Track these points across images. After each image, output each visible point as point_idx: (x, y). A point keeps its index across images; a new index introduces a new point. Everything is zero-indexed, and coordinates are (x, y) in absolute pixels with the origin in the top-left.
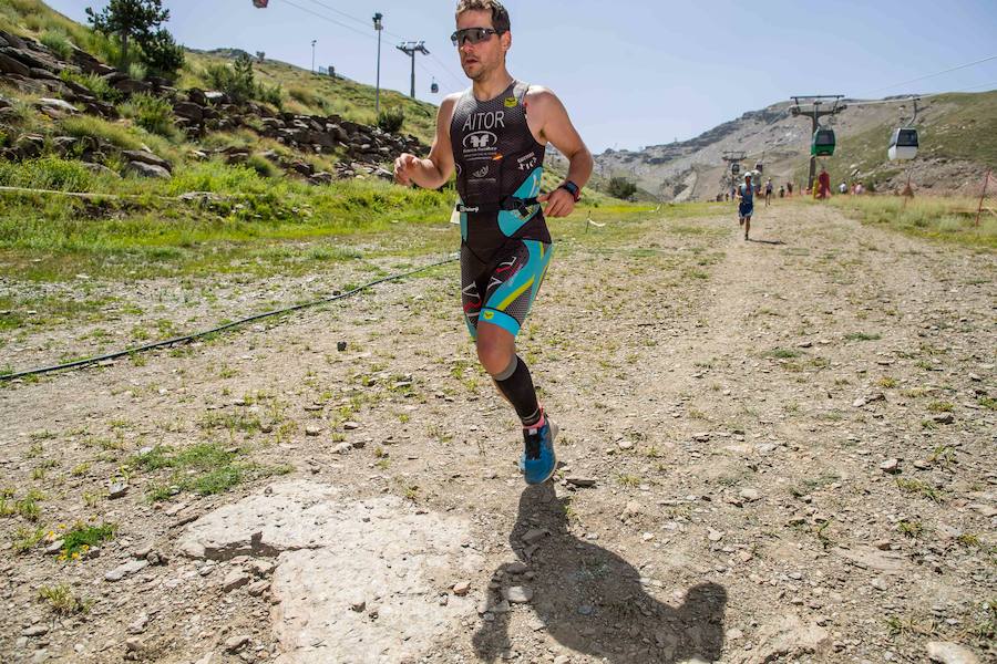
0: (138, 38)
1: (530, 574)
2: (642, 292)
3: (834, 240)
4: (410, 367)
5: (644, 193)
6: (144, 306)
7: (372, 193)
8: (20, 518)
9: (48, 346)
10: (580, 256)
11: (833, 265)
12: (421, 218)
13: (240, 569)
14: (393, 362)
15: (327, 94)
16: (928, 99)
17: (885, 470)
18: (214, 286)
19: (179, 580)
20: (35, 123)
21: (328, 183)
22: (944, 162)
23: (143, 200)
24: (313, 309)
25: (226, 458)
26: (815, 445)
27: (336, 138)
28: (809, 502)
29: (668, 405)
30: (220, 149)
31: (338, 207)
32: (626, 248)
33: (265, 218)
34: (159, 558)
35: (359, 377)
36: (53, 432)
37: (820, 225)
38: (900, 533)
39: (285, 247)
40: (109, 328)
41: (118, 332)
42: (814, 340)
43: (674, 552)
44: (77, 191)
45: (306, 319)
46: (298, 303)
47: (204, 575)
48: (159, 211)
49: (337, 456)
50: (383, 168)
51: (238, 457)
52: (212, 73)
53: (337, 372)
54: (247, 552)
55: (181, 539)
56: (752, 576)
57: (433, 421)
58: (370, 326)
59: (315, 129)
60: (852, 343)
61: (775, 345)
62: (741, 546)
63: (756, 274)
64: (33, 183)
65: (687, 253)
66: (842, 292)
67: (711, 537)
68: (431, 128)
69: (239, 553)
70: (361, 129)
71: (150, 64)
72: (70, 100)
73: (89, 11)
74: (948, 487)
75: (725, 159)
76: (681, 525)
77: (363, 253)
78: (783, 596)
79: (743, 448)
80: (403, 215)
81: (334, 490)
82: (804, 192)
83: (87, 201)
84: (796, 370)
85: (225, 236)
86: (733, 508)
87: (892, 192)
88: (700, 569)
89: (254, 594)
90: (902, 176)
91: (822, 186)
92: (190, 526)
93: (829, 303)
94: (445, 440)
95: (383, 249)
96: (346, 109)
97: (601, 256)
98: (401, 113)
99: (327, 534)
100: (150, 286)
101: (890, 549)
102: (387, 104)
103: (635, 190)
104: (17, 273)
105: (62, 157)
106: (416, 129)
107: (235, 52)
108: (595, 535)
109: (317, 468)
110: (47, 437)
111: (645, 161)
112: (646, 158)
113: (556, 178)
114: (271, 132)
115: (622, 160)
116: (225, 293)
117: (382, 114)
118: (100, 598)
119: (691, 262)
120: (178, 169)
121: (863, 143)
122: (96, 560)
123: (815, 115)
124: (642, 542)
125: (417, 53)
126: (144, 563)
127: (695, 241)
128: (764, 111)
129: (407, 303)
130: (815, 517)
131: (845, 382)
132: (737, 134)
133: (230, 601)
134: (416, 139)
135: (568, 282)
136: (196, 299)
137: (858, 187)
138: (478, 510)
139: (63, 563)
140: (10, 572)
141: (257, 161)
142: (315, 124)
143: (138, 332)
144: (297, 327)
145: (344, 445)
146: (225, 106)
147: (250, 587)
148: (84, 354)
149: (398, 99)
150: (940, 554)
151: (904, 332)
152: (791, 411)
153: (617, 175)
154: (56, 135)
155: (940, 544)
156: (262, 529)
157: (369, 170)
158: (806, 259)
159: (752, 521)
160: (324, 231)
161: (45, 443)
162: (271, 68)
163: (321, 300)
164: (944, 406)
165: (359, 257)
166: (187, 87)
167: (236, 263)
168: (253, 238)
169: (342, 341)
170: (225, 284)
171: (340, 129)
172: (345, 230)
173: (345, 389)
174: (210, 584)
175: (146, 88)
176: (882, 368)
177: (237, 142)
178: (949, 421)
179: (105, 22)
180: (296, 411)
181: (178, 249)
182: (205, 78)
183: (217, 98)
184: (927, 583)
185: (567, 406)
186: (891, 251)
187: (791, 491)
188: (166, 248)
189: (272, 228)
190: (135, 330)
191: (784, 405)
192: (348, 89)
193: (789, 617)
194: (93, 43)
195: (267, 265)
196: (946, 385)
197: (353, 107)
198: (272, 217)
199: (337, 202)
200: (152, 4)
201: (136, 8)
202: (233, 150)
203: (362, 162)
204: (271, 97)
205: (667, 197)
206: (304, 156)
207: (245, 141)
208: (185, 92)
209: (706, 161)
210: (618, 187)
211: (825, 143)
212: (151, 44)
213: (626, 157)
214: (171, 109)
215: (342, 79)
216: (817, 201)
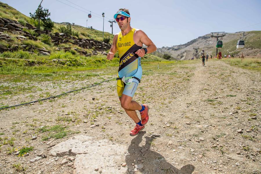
0: (43, 20)
1: (142, 161)
2: (172, 84)
3: (223, 70)
4: (111, 104)
5: (173, 58)
6: (43, 89)
7: (102, 59)
8: (9, 145)
9: (18, 99)
10: (156, 75)
11: (223, 76)
12: (114, 65)
13: (65, 159)
14: (107, 103)
15: (90, 33)
16: (247, 33)
17: (238, 132)
18: (61, 83)
19: (50, 162)
20: (16, 42)
21: (91, 56)
22: (252, 49)
23: (43, 61)
24: (86, 89)
25: (63, 129)
26: (219, 125)
27: (93, 45)
28: (218, 141)
29: (179, 114)
30: (63, 48)
32: (168, 72)
33: (74, 65)
34: (45, 156)
35: (98, 107)
36: (18, 122)
37: (219, 66)
38: (243, 150)
39: (79, 73)
40: (33, 94)
41: (36, 95)
42: (218, 97)
43: (181, 155)
44: (27, 59)
45: (84, 92)
46: (82, 88)
47: (56, 161)
48: (47, 64)
49: (92, 129)
50: (105, 52)
51: (66, 129)
52: (61, 29)
53: (92, 106)
54: (67, 155)
55: (50, 151)
56: (202, 162)
57: (117, 119)
58: (101, 94)
59: (87, 42)
60: (229, 97)
61: (208, 98)
62: (199, 153)
63: (203, 79)
64: (16, 57)
65: (184, 74)
66: (225, 84)
67: (191, 151)
69: (65, 155)
70: (99, 42)
71: (45, 26)
72: (25, 36)
73: (30, 14)
74: (256, 137)
75: (194, 49)
76: (183, 147)
77: (99, 74)
78: (211, 167)
79: (200, 126)
80: (110, 64)
81: (91, 138)
82: (215, 57)
83: (29, 61)
84: (214, 105)
85: (64, 70)
86: (197, 143)
87: (238, 57)
88: (188, 159)
89: (69, 166)
90: (241, 53)
91: (220, 56)
92: (53, 147)
93: (222, 87)
94: (120, 124)
95: (105, 73)
96: (95, 37)
97: (162, 75)
98: (109, 38)
99: (88, 150)
100: (44, 83)
101: (240, 154)
102: (106, 36)
103: (170, 57)
104: (11, 80)
105: (24, 50)
107: (67, 23)
108: (160, 150)
109: (86, 132)
110: (16, 123)
112: (173, 49)
114: (76, 43)
116: (64, 85)
117: (104, 38)
118: (28, 167)
119: (185, 76)
120: (52, 53)
121: (230, 44)
122: (28, 157)
123: (217, 37)
124: (173, 152)
125: (113, 23)
126: (41, 157)
127: (186, 71)
128: (204, 36)
129: (111, 88)
130: (219, 145)
131: (227, 108)
132: (197, 42)
133: (63, 168)
135: (153, 82)
136: (56, 87)
137: (229, 56)
138: (129, 143)
139: (19, 157)
140: (6, 160)
141: (72, 51)
142: (87, 41)
143: (41, 95)
144: (82, 94)
145: (94, 125)
146: (64, 37)
147: (68, 164)
148: (27, 101)
149: (108, 34)
150: (254, 156)
151: (243, 94)
152: (213, 116)
153: (166, 53)
154: (22, 45)
155: (254, 153)
156: (72, 148)
158: (216, 75)
159: (202, 146)
160: (89, 69)
161: (16, 125)
162: (76, 27)
163: (88, 87)
164: (254, 114)
166: (55, 32)
167: (66, 77)
168: (71, 71)
169: (93, 98)
171: (93, 42)
173: (94, 110)
174: (57, 163)
175: (44, 32)
176: (237, 104)
177: (68, 46)
178: (255, 119)
179: (34, 16)
180: (81, 116)
181: (52, 74)
182: (59, 30)
183: (63, 35)
184: (251, 164)
185: (153, 115)
186: (238, 73)
187: (213, 138)
188: (49, 74)
189: (76, 68)
190: (40, 95)
191: (210, 114)
192: (96, 32)
193: (213, 173)
194: (31, 22)
195: (75, 78)
196: (254, 109)
197: (97, 37)
198: (76, 65)
199: (93, 61)
200: (46, 11)
201: (42, 13)
202: (66, 48)
203: (99, 51)
204: (76, 34)
205: (179, 59)
206: (84, 49)
207: (69, 46)
208: (54, 33)
209: (189, 49)
210: (166, 57)
211: (220, 44)
212: (46, 21)
213: (168, 48)
214: (50, 38)
215: (94, 29)
216: (218, 59)
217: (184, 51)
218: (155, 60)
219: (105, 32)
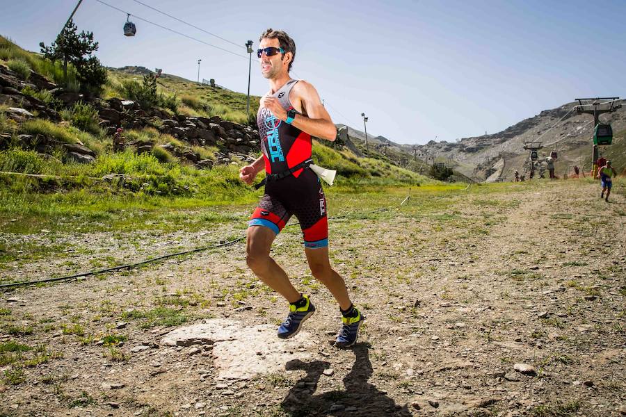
0: (76, 63)
5: (459, 175)
6: (92, 250)
9: (40, 270)
10: (399, 219)
11: (585, 224)
15: (209, 100)
18: (136, 238)
20: (5, 125)
21: (211, 168)
23: (78, 179)
24: (207, 251)
27: (217, 134)
30: (132, 142)
31: (218, 185)
32: (434, 215)
33: (164, 193)
39: (182, 213)
44: (33, 173)
45: (204, 257)
46: (196, 248)
48: (89, 187)
50: (251, 156)
52: (126, 87)
59: (201, 127)
60: (566, 267)
64: (5, 168)
65: (479, 218)
70: (235, 127)
71: (82, 81)
72: (28, 108)
73: (42, 45)
75: (526, 148)
77: (239, 217)
82: (588, 174)
83: (40, 180)
85: (137, 205)
96: (225, 112)
97: (414, 219)
100: (92, 237)
103: (452, 173)
104: (2, 228)
105: (25, 149)
111: (461, 150)
112: (462, 147)
113: (387, 164)
114: (169, 129)
115: (442, 149)
119: (480, 223)
120: (101, 157)
123: (595, 113)
131: (546, 284)
132: (536, 128)
135: (387, 236)
136: (126, 245)
141: (157, 151)
142: (200, 123)
143: (95, 263)
146: (137, 111)
153: (438, 161)
154: (20, 133)
157: (241, 158)
160: (208, 203)
162: (167, 81)
163: (212, 246)
165: (237, 220)
166: (108, 97)
167: (149, 223)
168: (157, 208)
170: (144, 236)
171: (219, 127)
172: (224, 203)
175: (80, 99)
177: (145, 138)
179: (53, 52)
181: (107, 214)
182: (120, 90)
183: (130, 105)
188: (100, 213)
189: (169, 200)
190: (92, 262)
192: (225, 96)
194: (44, 67)
195: (171, 224)
197: (229, 110)
198: (170, 193)
199: (217, 181)
200: (87, 38)
201: (75, 42)
202: (141, 143)
203: (236, 151)
204: (169, 104)
205: (479, 179)
206: (193, 147)
207: (149, 136)
208: (107, 101)
209: (510, 150)
210: (438, 171)
211: (604, 135)
212: (84, 67)
213: (446, 147)
214: (97, 113)
215: (220, 88)
216: (596, 180)
217: (498, 155)
218: (402, 181)
219: (254, 95)
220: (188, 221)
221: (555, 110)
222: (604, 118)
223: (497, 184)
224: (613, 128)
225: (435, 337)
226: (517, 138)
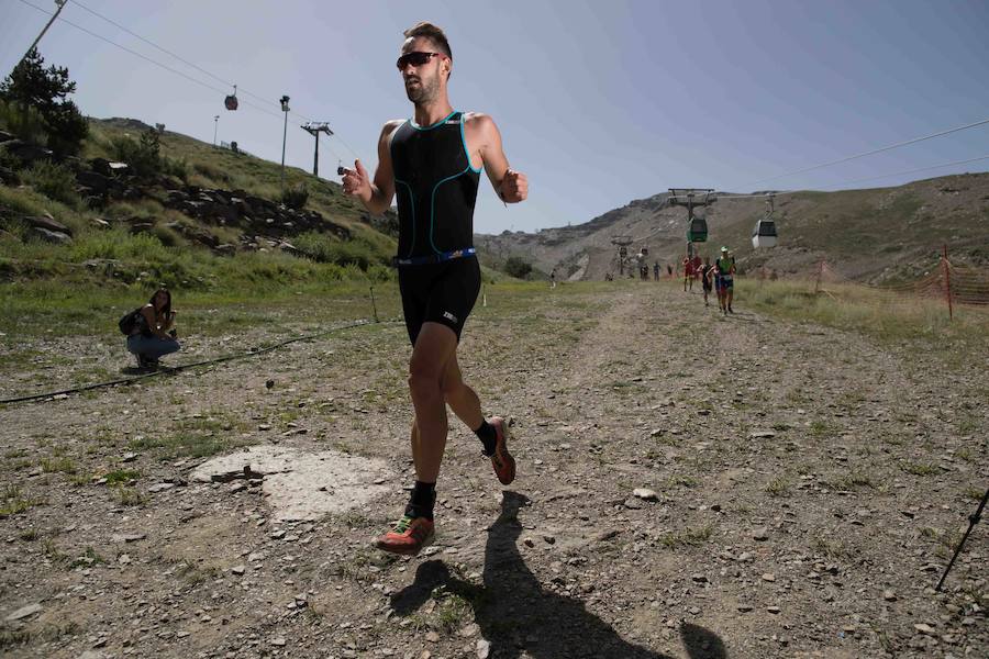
0: (41, 107)
5: (538, 272)
7: (276, 266)
12: (324, 290)
15: (230, 168)
21: (233, 255)
23: (46, 265)
27: (241, 212)
30: (125, 218)
31: (243, 277)
39: (193, 312)
45: (231, 368)
48: (63, 275)
50: (286, 242)
52: (116, 145)
58: (290, 374)
59: (219, 202)
68: (333, 205)
70: (265, 204)
71: (52, 132)
75: (614, 243)
80: (306, 287)
90: (770, 262)
96: (251, 185)
98: (305, 191)
100: (70, 343)
102: (291, 180)
103: (530, 270)
106: (318, 206)
107: (132, 123)
111: (541, 243)
112: (545, 239)
114: (176, 203)
115: (518, 241)
117: (287, 191)
120: (80, 235)
121: (736, 232)
123: (690, 206)
125: (321, 134)
132: (625, 220)
134: (320, 215)
141: (161, 230)
142: (220, 197)
146: (130, 177)
149: (299, 174)
153: (514, 257)
157: (273, 243)
160: (230, 300)
162: (172, 140)
165: (271, 321)
166: (91, 157)
169: (269, 382)
171: (245, 203)
172: (251, 300)
175: (48, 156)
177: (144, 213)
179: (6, 90)
180: (245, 420)
182: (108, 149)
183: (121, 169)
188: (80, 310)
189: (177, 296)
192: (251, 164)
197: (258, 183)
198: (177, 286)
199: (242, 272)
200: (59, 75)
201: (41, 79)
202: (137, 220)
203: (266, 235)
204: (176, 170)
206: (208, 228)
207: (149, 211)
208: (89, 162)
209: (596, 244)
210: (515, 267)
211: (699, 232)
212: (55, 114)
213: (523, 238)
214: (74, 177)
215: (243, 154)
217: (582, 250)
219: (291, 165)
220: (207, 322)
221: (645, 200)
222: (698, 211)
223: (584, 283)
224: (708, 223)
225: (538, 462)
226: (604, 231)
